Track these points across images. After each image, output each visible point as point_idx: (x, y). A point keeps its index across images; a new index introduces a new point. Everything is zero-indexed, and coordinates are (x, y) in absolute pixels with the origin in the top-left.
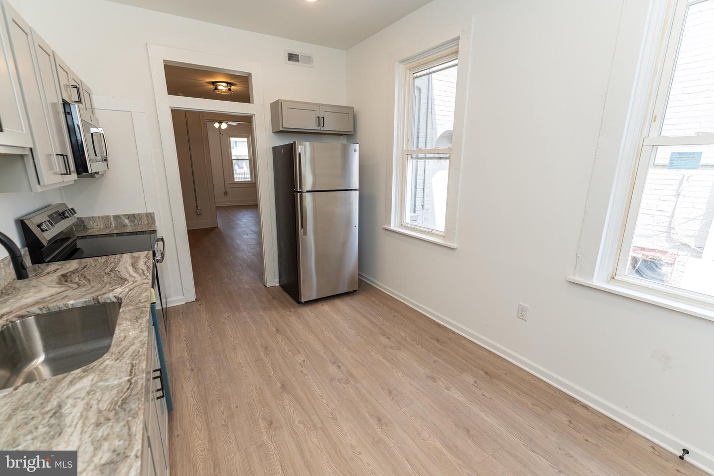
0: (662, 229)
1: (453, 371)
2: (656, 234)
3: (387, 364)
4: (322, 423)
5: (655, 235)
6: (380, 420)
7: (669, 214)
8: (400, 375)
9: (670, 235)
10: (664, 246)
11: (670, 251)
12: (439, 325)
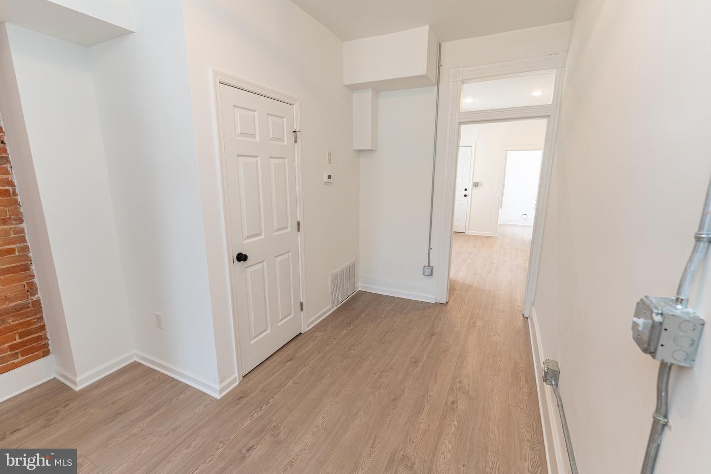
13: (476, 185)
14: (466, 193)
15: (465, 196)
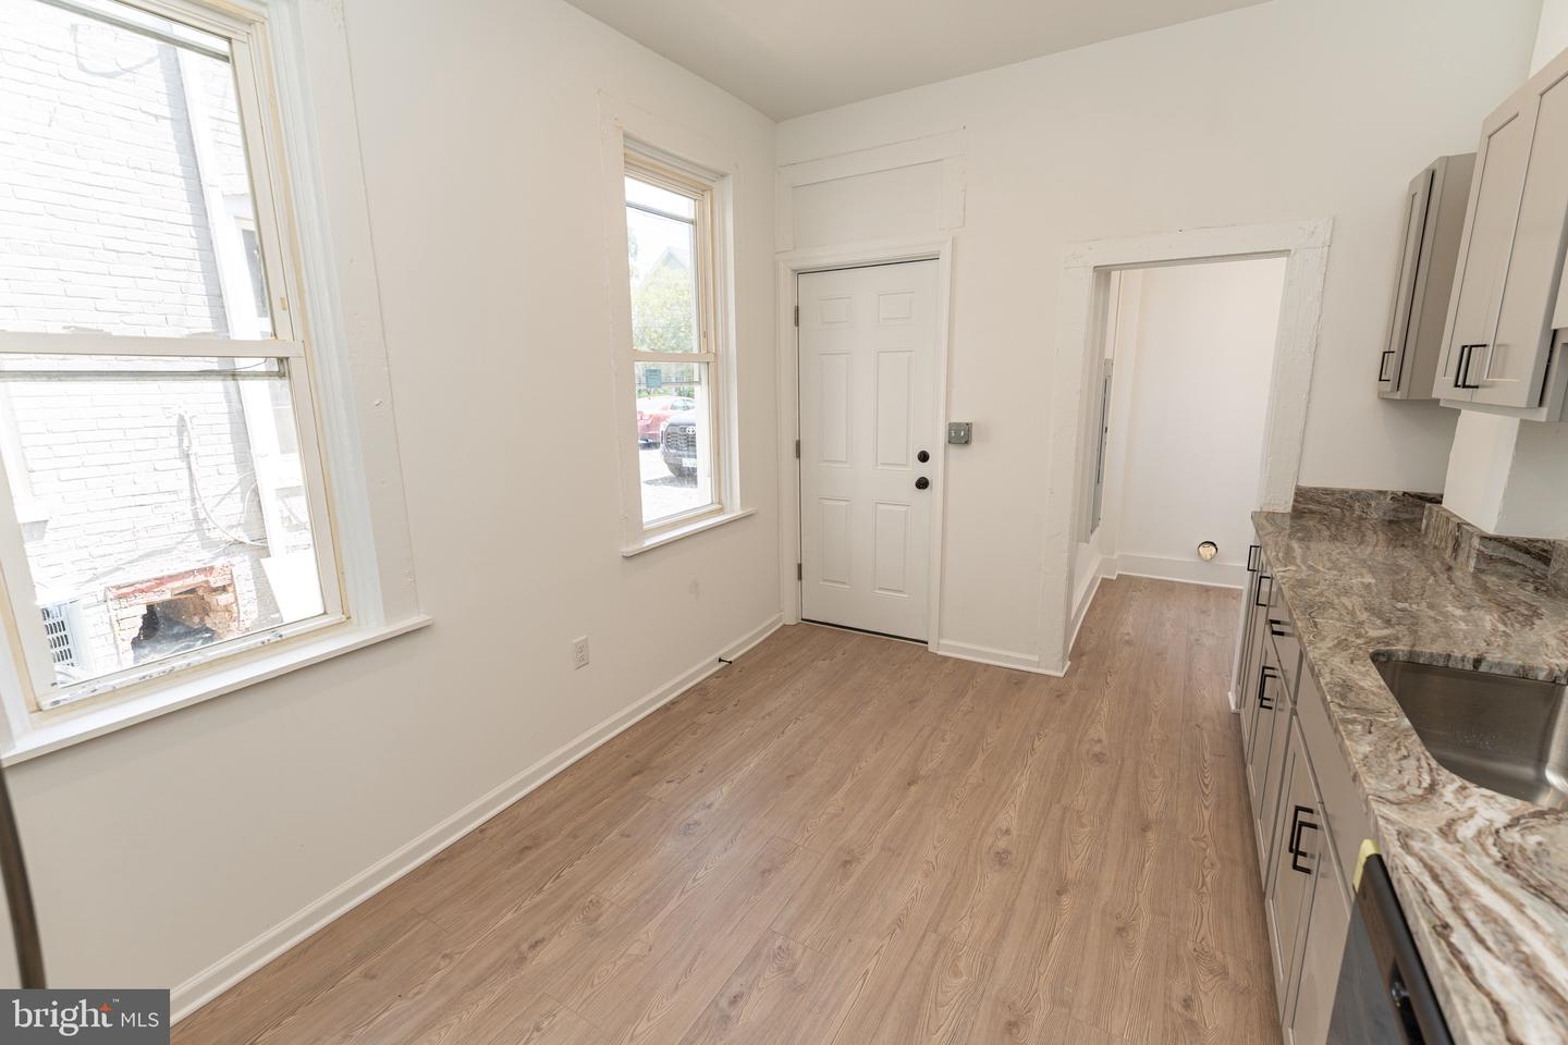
0: (187, 528)
1: (648, 809)
2: (179, 540)
3: (672, 905)
4: (924, 936)
5: (179, 543)
6: (846, 863)
7: (186, 494)
8: (702, 873)
9: (204, 534)
10: (205, 557)
11: (218, 563)
12: (436, 861)
13: (960, 436)
14: (923, 470)
15: (922, 484)
